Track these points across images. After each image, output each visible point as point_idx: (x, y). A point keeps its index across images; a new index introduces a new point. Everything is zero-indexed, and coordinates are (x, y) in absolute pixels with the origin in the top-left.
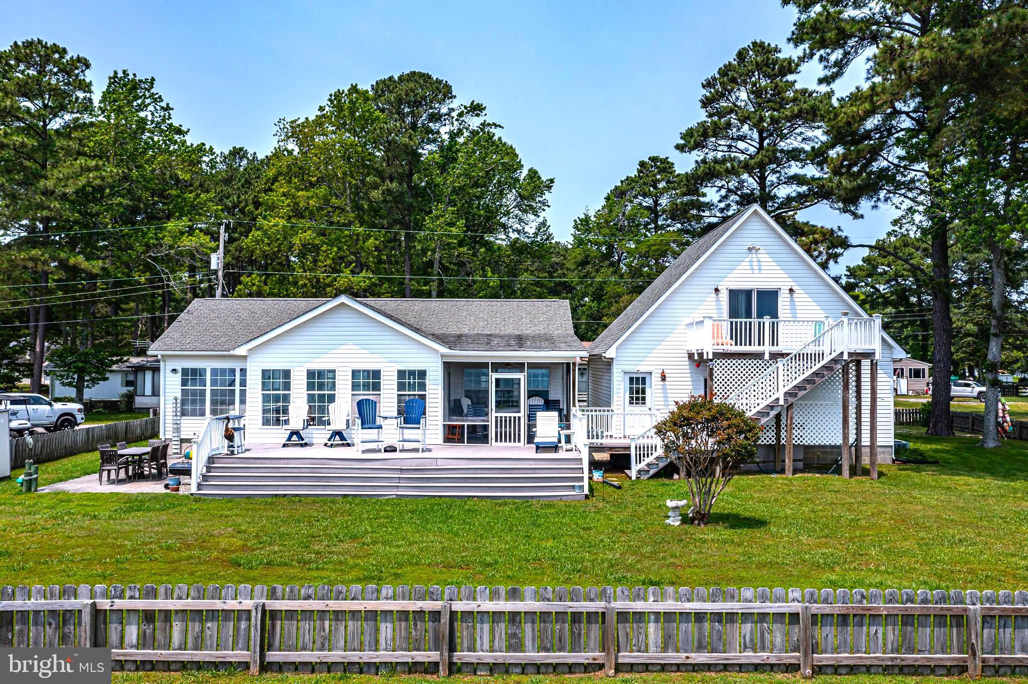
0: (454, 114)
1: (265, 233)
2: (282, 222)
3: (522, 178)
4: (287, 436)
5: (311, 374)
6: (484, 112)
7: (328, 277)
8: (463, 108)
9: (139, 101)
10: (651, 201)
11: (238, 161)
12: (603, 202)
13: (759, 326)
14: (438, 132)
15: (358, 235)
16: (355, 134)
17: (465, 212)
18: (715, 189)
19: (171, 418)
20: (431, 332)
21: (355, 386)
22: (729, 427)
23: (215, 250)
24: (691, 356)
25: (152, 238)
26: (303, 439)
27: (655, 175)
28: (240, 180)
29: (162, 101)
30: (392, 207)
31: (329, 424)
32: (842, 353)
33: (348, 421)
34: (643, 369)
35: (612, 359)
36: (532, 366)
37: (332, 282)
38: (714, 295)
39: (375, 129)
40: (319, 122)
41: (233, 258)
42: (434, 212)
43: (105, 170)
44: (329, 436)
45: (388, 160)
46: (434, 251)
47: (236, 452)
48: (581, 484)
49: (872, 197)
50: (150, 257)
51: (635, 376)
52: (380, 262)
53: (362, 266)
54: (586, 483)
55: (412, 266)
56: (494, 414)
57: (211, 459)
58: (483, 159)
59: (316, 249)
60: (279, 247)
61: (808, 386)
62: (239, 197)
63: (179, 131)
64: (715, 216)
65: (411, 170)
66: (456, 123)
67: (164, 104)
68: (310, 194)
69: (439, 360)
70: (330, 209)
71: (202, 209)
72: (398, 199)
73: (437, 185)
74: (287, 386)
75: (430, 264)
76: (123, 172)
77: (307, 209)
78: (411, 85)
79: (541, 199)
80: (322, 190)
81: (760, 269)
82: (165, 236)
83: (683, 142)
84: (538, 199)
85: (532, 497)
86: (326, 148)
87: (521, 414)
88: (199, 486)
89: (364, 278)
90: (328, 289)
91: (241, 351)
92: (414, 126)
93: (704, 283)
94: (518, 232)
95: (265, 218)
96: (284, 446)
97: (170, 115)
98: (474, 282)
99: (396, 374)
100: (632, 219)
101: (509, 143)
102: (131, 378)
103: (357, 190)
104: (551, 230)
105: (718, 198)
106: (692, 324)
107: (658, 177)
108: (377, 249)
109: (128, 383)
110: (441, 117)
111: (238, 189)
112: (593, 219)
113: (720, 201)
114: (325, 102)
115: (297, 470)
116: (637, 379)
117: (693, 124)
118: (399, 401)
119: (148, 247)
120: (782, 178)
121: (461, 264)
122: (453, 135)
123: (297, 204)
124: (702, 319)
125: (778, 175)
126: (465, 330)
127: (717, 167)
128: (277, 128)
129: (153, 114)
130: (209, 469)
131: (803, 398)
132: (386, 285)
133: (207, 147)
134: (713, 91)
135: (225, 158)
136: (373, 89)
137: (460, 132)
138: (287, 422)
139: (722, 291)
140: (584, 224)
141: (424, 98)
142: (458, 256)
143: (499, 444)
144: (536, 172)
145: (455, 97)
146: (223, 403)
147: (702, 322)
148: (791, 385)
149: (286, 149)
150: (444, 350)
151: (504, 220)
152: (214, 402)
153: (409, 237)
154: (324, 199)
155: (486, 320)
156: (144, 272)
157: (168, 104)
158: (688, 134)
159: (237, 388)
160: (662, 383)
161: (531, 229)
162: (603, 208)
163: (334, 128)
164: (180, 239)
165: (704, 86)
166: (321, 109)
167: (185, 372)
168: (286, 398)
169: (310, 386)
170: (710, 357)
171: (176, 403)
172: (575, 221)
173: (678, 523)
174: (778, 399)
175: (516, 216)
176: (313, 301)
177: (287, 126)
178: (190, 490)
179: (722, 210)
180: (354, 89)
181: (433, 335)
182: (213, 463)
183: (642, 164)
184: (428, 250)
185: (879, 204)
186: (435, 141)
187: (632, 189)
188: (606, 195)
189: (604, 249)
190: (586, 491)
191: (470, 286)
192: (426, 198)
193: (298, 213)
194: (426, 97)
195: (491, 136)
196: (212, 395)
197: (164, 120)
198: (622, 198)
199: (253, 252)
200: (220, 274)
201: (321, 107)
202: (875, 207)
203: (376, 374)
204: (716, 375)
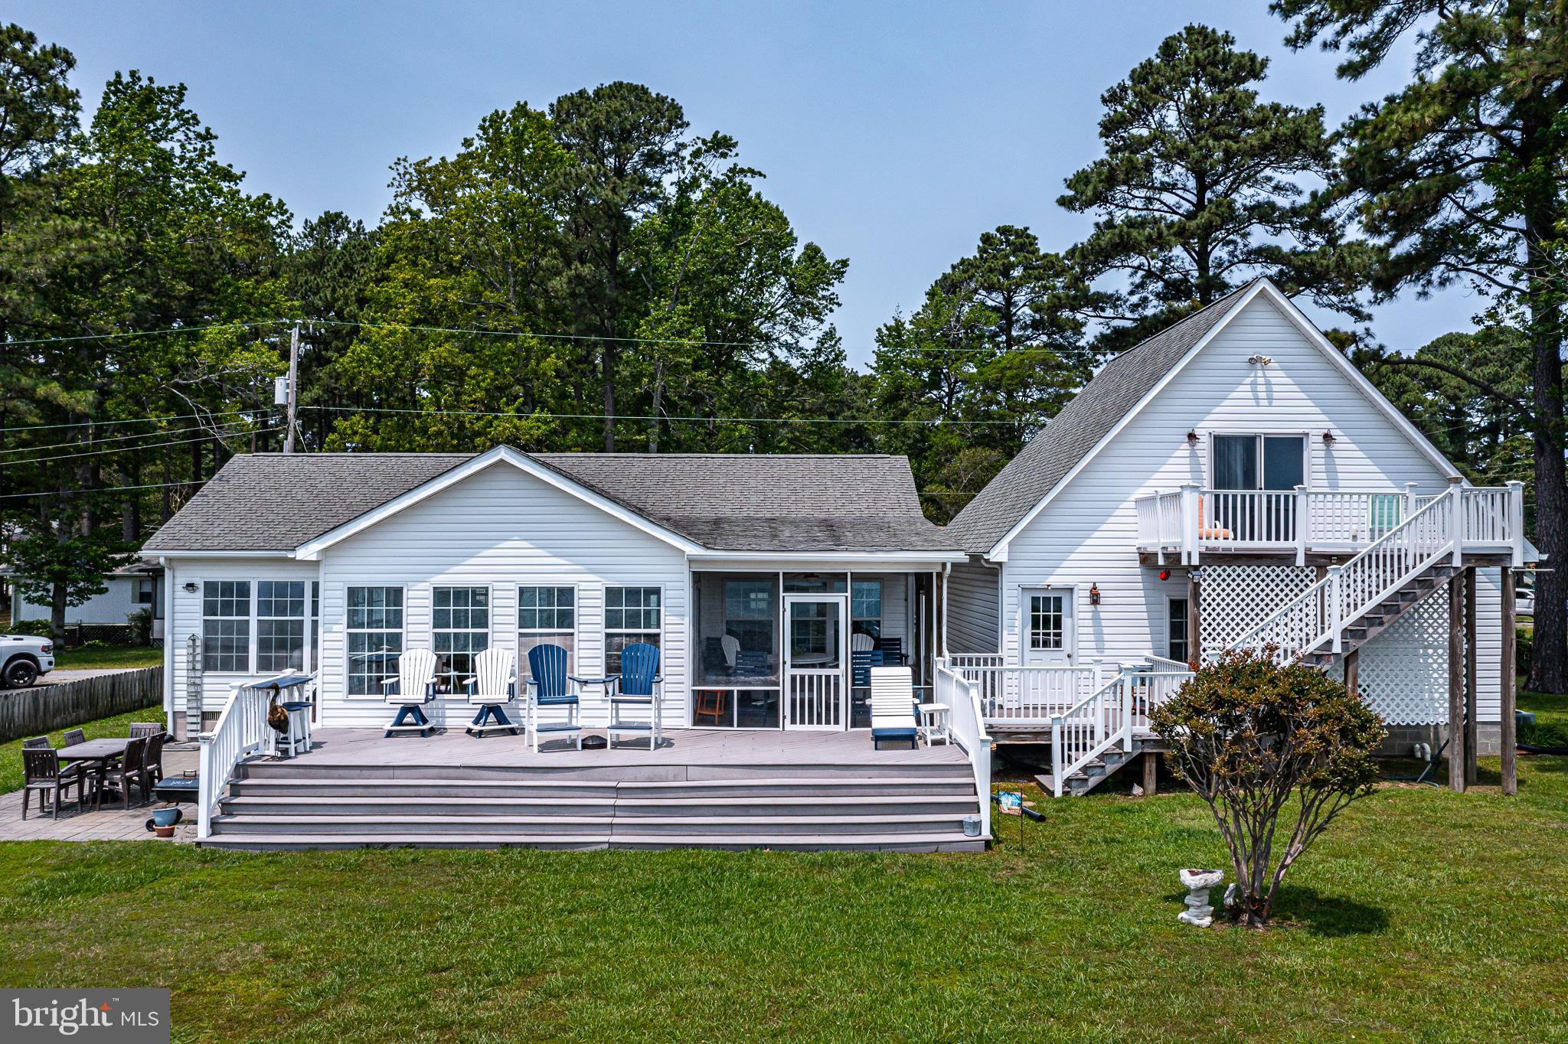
0: (686, 153)
1: (374, 347)
2: (402, 328)
3: (795, 258)
4: (396, 713)
5: (441, 595)
6: (735, 151)
7: (478, 419)
8: (700, 144)
9: (159, 123)
10: (1000, 299)
11: (332, 234)
12: (924, 300)
13: (1269, 502)
14: (658, 184)
15: (529, 350)
16: (523, 185)
17: (702, 315)
18: (1129, 270)
19: (185, 673)
20: (664, 514)
21: (525, 620)
22: (1323, 719)
23: (282, 373)
24: (1146, 559)
25: (179, 353)
26: (425, 721)
27: (1007, 257)
28: (335, 264)
29: (198, 123)
30: (583, 305)
31: (476, 691)
32: (1451, 554)
33: (511, 686)
34: (1056, 581)
35: (1000, 564)
36: (857, 577)
37: (485, 427)
38: (1186, 446)
39: (556, 175)
40: (463, 164)
41: (325, 391)
42: (654, 313)
43: (97, 238)
44: (476, 713)
45: (574, 228)
46: (653, 377)
47: (292, 753)
48: (974, 818)
49: (1418, 279)
50: (177, 386)
51: (1041, 595)
52: (564, 395)
53: (533, 402)
54: (985, 816)
55: (616, 402)
56: (790, 671)
57: (241, 770)
58: (732, 227)
59: (460, 374)
60: (397, 369)
61: (1386, 618)
62: (334, 291)
63: (228, 175)
64: (1123, 318)
65: (614, 245)
66: (688, 168)
67: (201, 129)
68: (449, 282)
69: (685, 569)
70: (480, 308)
71: (267, 306)
72: (594, 293)
73: (655, 270)
74: (396, 620)
75: (647, 397)
76: (128, 240)
77: (443, 308)
78: (616, 104)
79: (827, 293)
80: (469, 278)
81: (1270, 399)
82: (201, 350)
83: (1072, 193)
84: (821, 293)
85: (880, 846)
86: (476, 207)
87: (840, 671)
88: (215, 826)
89: (538, 421)
90: (478, 441)
91: (308, 552)
92: (619, 172)
93: (1170, 424)
94: (789, 347)
95: (373, 321)
96: (390, 734)
97: (212, 147)
98: (718, 428)
99: (602, 594)
100: (970, 326)
101: (774, 203)
102: (147, 588)
103: (527, 277)
104: (842, 346)
105: (1129, 288)
106: (1153, 499)
107: (1012, 259)
108: (559, 373)
109: (144, 597)
110: (664, 157)
111: (333, 278)
112: (908, 326)
113: (1132, 293)
114: (473, 132)
115: (412, 791)
116: (1047, 600)
117: (1086, 164)
118: (608, 647)
119: (174, 369)
120: (1238, 253)
121: (697, 400)
122: (684, 188)
123: (426, 299)
124: (1179, 490)
125: (1231, 247)
126: (726, 511)
127: (1134, 233)
128: (394, 174)
129: (183, 146)
130: (235, 790)
131: (1375, 639)
132: (573, 433)
133: (275, 202)
134: (1119, 109)
135: (312, 229)
136: (552, 111)
137: (695, 183)
138: (395, 689)
139: (1202, 439)
140: (893, 335)
141: (636, 126)
142: (692, 385)
143: (798, 727)
144: (817, 250)
145: (688, 124)
146: (282, 645)
147: (1177, 496)
148: (1355, 616)
149: (408, 210)
150: (691, 549)
151: (765, 328)
152: (263, 645)
153: (611, 357)
154: (471, 291)
155: (763, 492)
156: (167, 411)
157: (208, 130)
158: (1080, 181)
159: (307, 618)
160: (1092, 608)
161: (808, 344)
162: (925, 307)
163: (488, 176)
164: (227, 356)
165: (1104, 101)
166: (467, 143)
167: (210, 588)
168: (395, 641)
169: (440, 619)
170: (1195, 561)
171: (194, 647)
172: (879, 330)
173: (1207, 921)
174: (1330, 643)
175: (787, 321)
176: (448, 458)
177: (411, 170)
178: (196, 834)
179: (1134, 308)
180: (521, 110)
181: (668, 519)
182: (246, 777)
183: (986, 239)
184: (644, 376)
185: (1431, 290)
186: (653, 197)
187: (971, 278)
188: (928, 288)
189: (925, 374)
190: (986, 833)
191: (710, 434)
192: (640, 290)
193: (428, 316)
194: (639, 125)
195: (745, 190)
196: (260, 631)
197: (201, 157)
198: (954, 293)
199: (352, 380)
200: (291, 412)
201: (466, 140)
202: (1424, 294)
203: (566, 595)
204: (1204, 595)
